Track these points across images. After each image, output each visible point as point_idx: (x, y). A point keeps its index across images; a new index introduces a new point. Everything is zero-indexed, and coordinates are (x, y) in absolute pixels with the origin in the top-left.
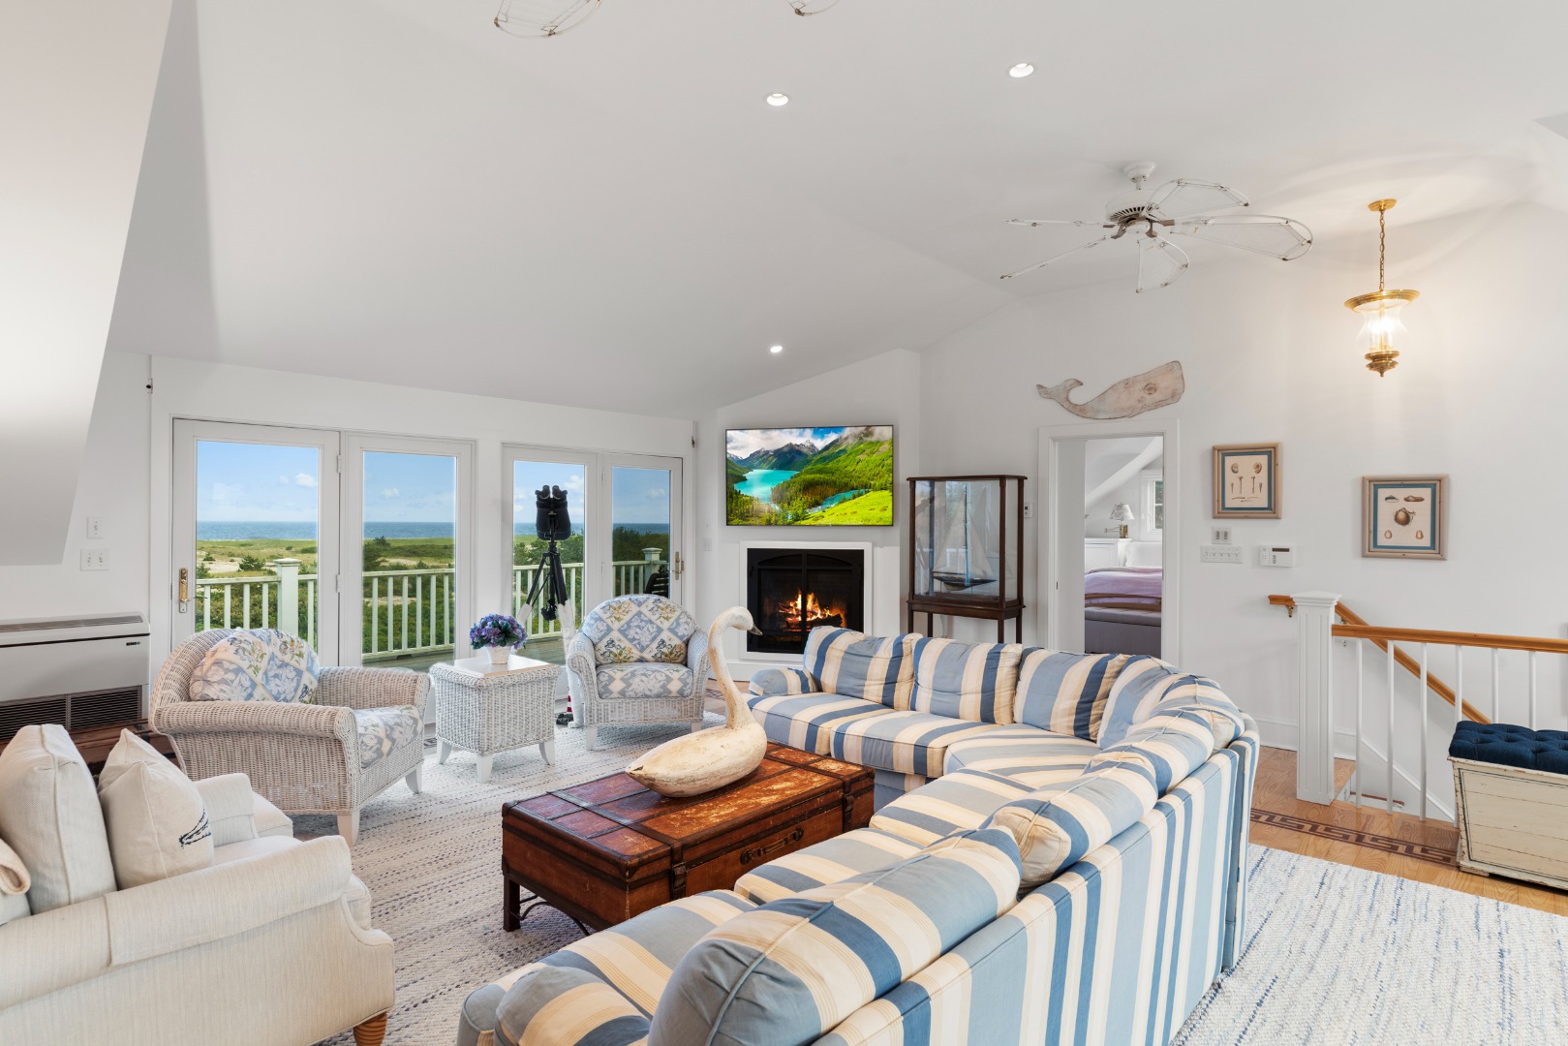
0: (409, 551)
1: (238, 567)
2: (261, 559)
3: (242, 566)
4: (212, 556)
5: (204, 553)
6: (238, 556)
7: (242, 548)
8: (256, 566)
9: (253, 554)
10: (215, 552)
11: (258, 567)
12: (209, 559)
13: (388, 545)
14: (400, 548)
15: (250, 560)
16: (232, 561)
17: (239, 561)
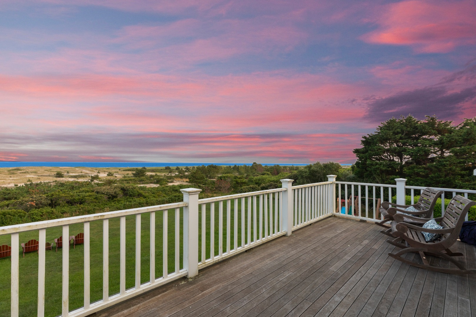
0: (152, 171)
1: (106, 175)
2: (113, 173)
3: (108, 175)
4: (100, 172)
5: (97, 171)
6: (106, 172)
7: (107, 170)
8: (111, 175)
9: (111, 171)
10: (100, 171)
11: (112, 175)
12: (99, 173)
13: (146, 169)
14: (149, 170)
15: (110, 173)
16: (105, 173)
17: (107, 173)
